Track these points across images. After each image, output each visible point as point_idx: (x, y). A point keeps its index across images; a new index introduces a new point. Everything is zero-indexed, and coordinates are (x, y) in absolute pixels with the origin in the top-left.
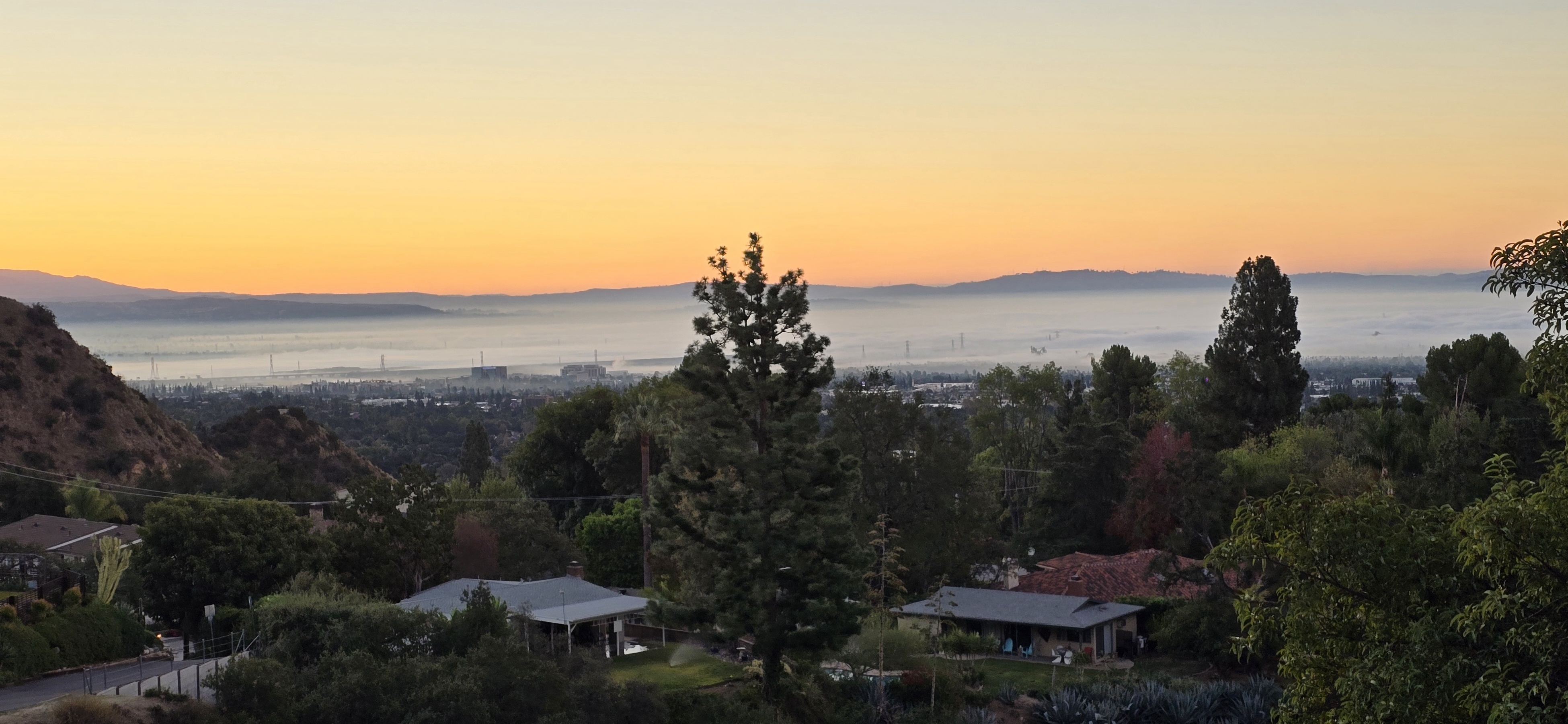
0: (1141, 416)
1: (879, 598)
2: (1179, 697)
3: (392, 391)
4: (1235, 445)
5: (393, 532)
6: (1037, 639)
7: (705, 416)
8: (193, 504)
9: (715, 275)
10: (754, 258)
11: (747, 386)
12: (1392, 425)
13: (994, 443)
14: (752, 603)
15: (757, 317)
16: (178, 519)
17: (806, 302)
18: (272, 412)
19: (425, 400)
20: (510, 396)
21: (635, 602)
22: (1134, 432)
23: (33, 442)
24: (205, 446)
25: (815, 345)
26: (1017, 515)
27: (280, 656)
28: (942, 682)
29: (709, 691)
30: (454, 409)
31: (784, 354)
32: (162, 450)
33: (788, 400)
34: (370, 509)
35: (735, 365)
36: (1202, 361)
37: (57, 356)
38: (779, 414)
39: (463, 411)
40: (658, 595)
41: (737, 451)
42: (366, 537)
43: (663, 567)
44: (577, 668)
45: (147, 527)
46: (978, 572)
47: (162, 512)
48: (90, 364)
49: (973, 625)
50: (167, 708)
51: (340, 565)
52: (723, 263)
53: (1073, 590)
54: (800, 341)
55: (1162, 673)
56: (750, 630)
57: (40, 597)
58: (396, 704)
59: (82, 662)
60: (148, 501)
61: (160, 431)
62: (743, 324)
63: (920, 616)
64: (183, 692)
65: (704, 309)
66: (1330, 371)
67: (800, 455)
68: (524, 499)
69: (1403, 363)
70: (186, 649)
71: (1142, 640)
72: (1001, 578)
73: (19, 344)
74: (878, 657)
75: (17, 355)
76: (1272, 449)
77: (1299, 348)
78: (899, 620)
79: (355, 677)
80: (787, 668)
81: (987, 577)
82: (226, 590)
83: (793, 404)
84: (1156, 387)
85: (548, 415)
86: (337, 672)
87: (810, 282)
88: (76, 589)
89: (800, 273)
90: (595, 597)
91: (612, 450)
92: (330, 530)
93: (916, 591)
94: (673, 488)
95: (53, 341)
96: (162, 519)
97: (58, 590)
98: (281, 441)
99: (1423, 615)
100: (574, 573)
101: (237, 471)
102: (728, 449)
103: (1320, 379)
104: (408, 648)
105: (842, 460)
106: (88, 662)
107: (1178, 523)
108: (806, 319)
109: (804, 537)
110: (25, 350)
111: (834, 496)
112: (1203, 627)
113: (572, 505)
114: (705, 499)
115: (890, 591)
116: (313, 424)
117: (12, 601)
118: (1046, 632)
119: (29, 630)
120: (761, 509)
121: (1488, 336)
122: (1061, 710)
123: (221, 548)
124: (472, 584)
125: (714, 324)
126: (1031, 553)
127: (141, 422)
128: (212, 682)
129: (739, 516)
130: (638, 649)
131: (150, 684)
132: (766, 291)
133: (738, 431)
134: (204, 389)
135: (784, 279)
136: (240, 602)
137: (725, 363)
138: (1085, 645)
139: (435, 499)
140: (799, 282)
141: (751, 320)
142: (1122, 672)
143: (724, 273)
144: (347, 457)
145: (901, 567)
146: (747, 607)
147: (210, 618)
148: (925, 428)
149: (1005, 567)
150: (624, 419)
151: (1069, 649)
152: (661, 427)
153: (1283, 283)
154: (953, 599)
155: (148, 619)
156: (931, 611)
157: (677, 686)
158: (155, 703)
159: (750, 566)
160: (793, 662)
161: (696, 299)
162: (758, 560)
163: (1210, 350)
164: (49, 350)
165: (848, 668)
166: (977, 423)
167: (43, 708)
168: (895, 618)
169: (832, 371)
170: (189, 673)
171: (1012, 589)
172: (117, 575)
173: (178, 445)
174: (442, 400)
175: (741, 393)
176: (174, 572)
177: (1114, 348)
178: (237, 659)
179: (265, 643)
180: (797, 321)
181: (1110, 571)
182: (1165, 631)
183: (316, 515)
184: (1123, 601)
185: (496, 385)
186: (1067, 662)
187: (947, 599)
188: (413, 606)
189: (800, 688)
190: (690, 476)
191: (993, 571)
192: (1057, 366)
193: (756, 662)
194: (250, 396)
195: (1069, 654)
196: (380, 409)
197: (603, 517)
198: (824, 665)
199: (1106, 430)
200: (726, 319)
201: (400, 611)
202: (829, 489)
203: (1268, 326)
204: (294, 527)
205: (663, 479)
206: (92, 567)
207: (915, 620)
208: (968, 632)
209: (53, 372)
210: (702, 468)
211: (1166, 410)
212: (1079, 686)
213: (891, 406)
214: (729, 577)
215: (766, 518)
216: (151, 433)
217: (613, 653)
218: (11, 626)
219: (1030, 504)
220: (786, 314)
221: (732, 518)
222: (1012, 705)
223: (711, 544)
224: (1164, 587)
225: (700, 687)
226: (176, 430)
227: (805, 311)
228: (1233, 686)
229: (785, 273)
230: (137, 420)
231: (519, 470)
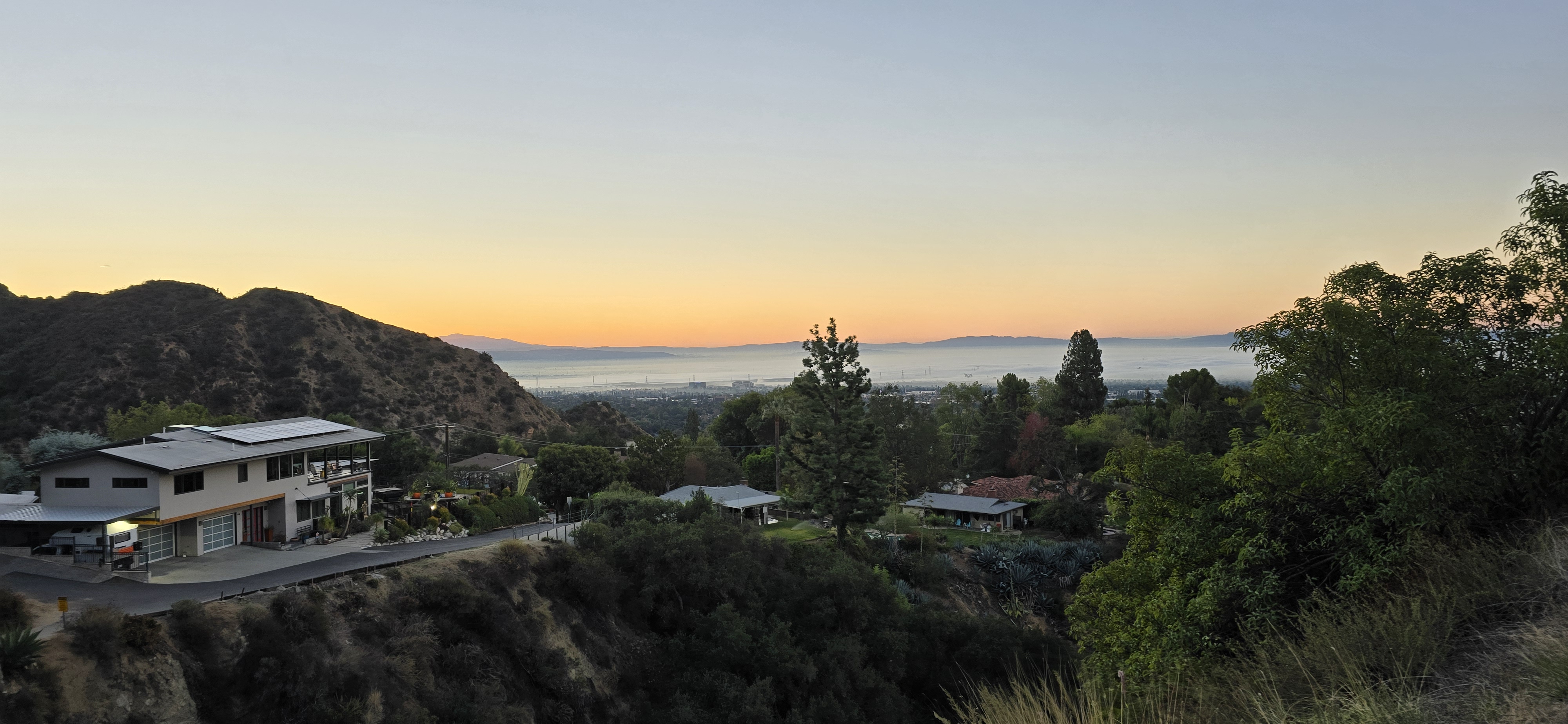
0: (1022, 409)
1: (894, 498)
2: (1045, 549)
3: (650, 394)
4: (1071, 424)
5: (656, 462)
6: (973, 520)
7: (808, 406)
8: (562, 448)
9: (813, 338)
10: (832, 330)
11: (828, 392)
12: (1151, 414)
13: (948, 421)
14: (832, 499)
15: (833, 359)
16: (554, 455)
17: (858, 352)
18: (594, 404)
19: (667, 398)
20: (707, 396)
21: (773, 498)
22: (1019, 416)
23: (481, 418)
24: (562, 420)
25: (862, 372)
26: (960, 457)
27: (605, 522)
28: (926, 540)
29: (810, 543)
30: (680, 403)
31: (847, 377)
32: (542, 422)
33: (849, 399)
34: (645, 451)
35: (823, 382)
36: (1054, 381)
37: (493, 377)
38: (845, 406)
39: (685, 404)
40: (784, 495)
41: (824, 424)
42: (643, 465)
43: (787, 481)
44: (747, 530)
45: (539, 458)
46: (942, 486)
47: (547, 452)
48: (509, 381)
49: (940, 512)
50: (552, 546)
51: (631, 478)
52: (817, 332)
53: (991, 495)
54: (855, 370)
55: (1036, 537)
56: (830, 512)
57: (491, 492)
58: (661, 546)
59: (510, 524)
60: (541, 446)
61: (541, 413)
62: (827, 362)
63: (914, 507)
64: (559, 539)
65: (808, 355)
66: (1118, 387)
67: (855, 426)
68: (718, 447)
69: (1154, 383)
70: (557, 519)
71: (1026, 520)
72: (954, 489)
73: (475, 371)
74: (894, 527)
75: (474, 376)
76: (1090, 425)
77: (1102, 375)
78: (904, 509)
79: (641, 533)
80: (849, 532)
81: (947, 488)
82: (577, 490)
83: (851, 401)
84: (1030, 394)
85: (728, 406)
86: (633, 530)
87: (859, 342)
88: (508, 488)
89: (855, 337)
90: (753, 495)
91: (760, 423)
92: (626, 461)
93: (913, 494)
94: (793, 442)
95: (491, 370)
96: (547, 455)
97: (499, 489)
98: (598, 418)
99: (1202, 505)
100: (743, 484)
101: (579, 433)
102: (819, 423)
103: (1111, 391)
104: (665, 519)
105: (876, 429)
106: (513, 524)
107: (1042, 461)
108: (858, 360)
109: (857, 467)
110: (478, 374)
111: (872, 447)
112: (1057, 514)
113: (740, 450)
114: (808, 447)
115: (900, 494)
116: (613, 409)
117: (478, 494)
118: (977, 516)
119: (486, 507)
120: (836, 453)
121: (1199, 370)
122: (986, 555)
123: (574, 469)
124: (696, 488)
125: (812, 362)
126: (968, 476)
127: (532, 408)
128: (573, 534)
129: (825, 456)
130: (775, 521)
131: (543, 535)
132: (838, 346)
133: (825, 413)
134: (561, 393)
135: (847, 340)
136: (584, 496)
137: (818, 381)
138: (997, 523)
139: (676, 447)
140: (854, 341)
141: (831, 360)
142: (1016, 536)
143: (817, 337)
144: (629, 426)
145: (905, 483)
146: (829, 501)
147: (569, 504)
148: (916, 413)
149: (956, 483)
150: (767, 408)
151: (989, 524)
152: (785, 412)
153: (1094, 343)
154: (931, 498)
155: (540, 503)
156: (920, 505)
157: (795, 540)
158: (546, 544)
159: (830, 481)
160: (851, 529)
161: (804, 350)
162: (835, 478)
163: (1057, 376)
164: (489, 374)
165: (878, 532)
166: (939, 411)
167: (494, 545)
168: (901, 507)
169: (871, 384)
170: (562, 529)
171: (960, 494)
172: (527, 482)
173: (550, 420)
174: (675, 399)
175: (826, 396)
176: (552, 481)
177: (1008, 375)
178: (585, 523)
179: (597, 516)
180: (853, 361)
181: (1009, 486)
182: (1038, 516)
183: (617, 453)
184: (1016, 501)
185: (701, 391)
186: (988, 531)
187: (928, 499)
188: (667, 499)
189: (855, 542)
190: (802, 436)
191: (950, 485)
192: (979, 383)
193: (833, 529)
194: (583, 396)
195: (989, 527)
196: (645, 402)
197: (756, 456)
198: (866, 531)
199: (1006, 415)
200: (818, 360)
201: (661, 501)
202: (870, 443)
203: (1087, 364)
204: (609, 460)
205: (787, 437)
206: (514, 478)
207: (911, 509)
208: (938, 516)
209: (491, 384)
210: (806, 432)
211: (1035, 406)
212: (994, 543)
213: (898, 403)
214: (821, 486)
215: (839, 458)
216: (537, 414)
217: (762, 523)
218: (478, 506)
219: (966, 451)
220: (848, 357)
221: (822, 457)
222: (961, 552)
223: (811, 470)
224: (1037, 494)
225: (806, 541)
226: (549, 412)
227: (857, 356)
228: (1073, 544)
229: (847, 337)
230: (531, 408)
231: (715, 432)
